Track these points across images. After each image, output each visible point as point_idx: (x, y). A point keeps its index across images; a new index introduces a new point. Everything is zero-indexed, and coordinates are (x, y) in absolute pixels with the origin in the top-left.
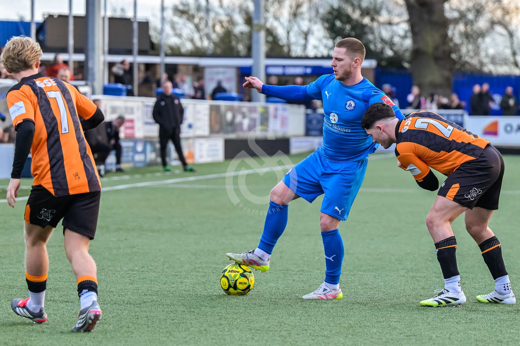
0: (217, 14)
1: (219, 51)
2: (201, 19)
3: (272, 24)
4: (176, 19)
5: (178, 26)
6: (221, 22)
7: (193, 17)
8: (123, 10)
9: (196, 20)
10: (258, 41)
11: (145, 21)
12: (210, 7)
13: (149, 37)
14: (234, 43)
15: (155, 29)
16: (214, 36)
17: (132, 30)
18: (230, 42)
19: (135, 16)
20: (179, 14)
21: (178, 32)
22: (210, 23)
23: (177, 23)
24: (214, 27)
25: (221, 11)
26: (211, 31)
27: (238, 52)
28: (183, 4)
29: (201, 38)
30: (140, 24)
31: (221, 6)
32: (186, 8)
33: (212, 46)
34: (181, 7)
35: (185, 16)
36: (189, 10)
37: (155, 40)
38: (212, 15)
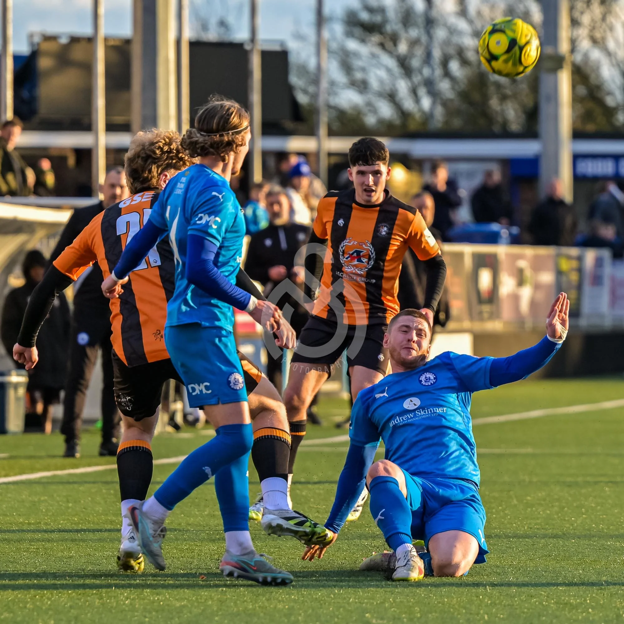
0: (452, 31)
1: (457, 123)
2: (414, 43)
3: (586, 56)
4: (352, 45)
5: (357, 63)
6: (461, 54)
7: (395, 39)
8: (223, 24)
9: (403, 48)
10: (554, 97)
11: (276, 48)
12: (434, 13)
13: (290, 89)
14: (494, 103)
15: (303, 70)
16: (444, 86)
17: (246, 74)
18: (485, 98)
19: (253, 40)
20: (358, 31)
21: (359, 75)
22: (437, 54)
23: (356, 55)
24: (445, 63)
25: (463, 25)
26: (438, 72)
27: (505, 124)
28: (370, 10)
29: (414, 92)
30: (266, 55)
31: (463, 12)
32: (378, 19)
33: (439, 112)
34: (365, 16)
35: (376, 38)
36: (385, 21)
37: (302, 99)
38: (440, 34)
